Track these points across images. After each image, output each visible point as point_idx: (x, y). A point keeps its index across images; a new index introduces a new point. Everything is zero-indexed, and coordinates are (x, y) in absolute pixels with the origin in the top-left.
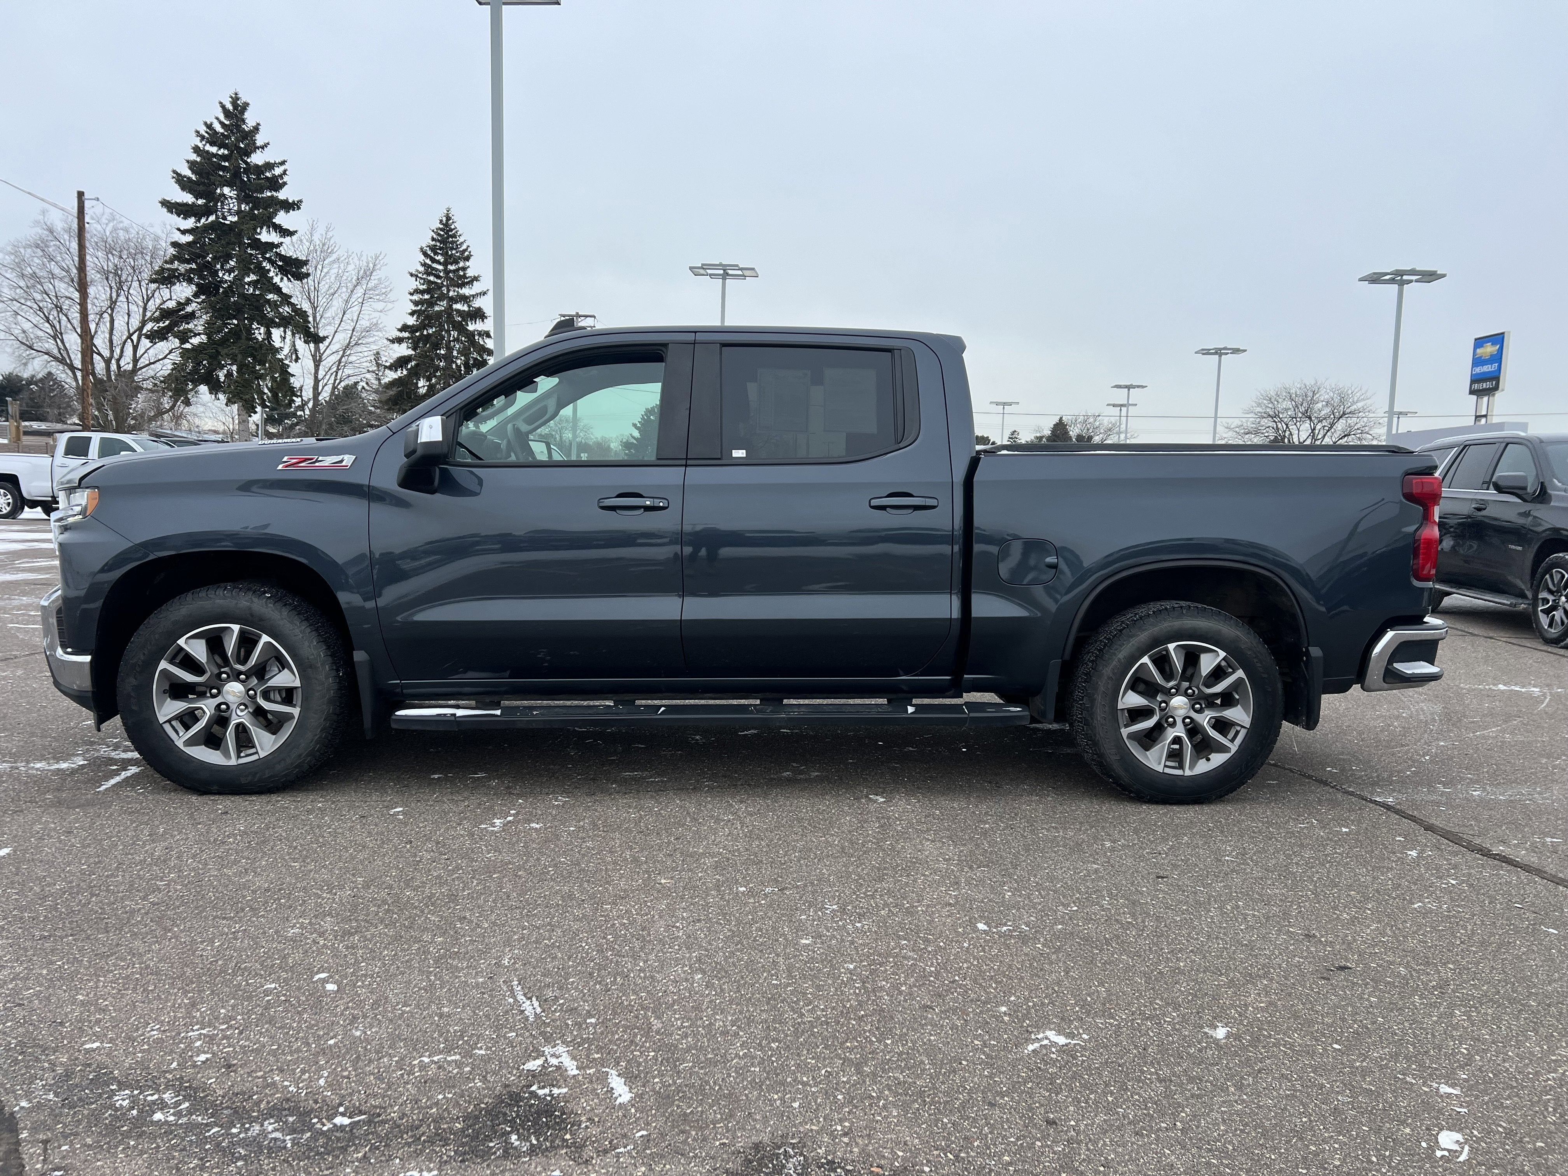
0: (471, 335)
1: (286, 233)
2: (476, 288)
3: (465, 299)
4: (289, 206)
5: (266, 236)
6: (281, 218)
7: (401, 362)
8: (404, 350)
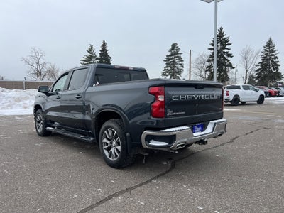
0: (275, 62)
1: (229, 49)
2: (277, 52)
3: (273, 55)
4: (229, 44)
5: (225, 51)
6: (227, 47)
7: (258, 70)
8: (259, 67)
